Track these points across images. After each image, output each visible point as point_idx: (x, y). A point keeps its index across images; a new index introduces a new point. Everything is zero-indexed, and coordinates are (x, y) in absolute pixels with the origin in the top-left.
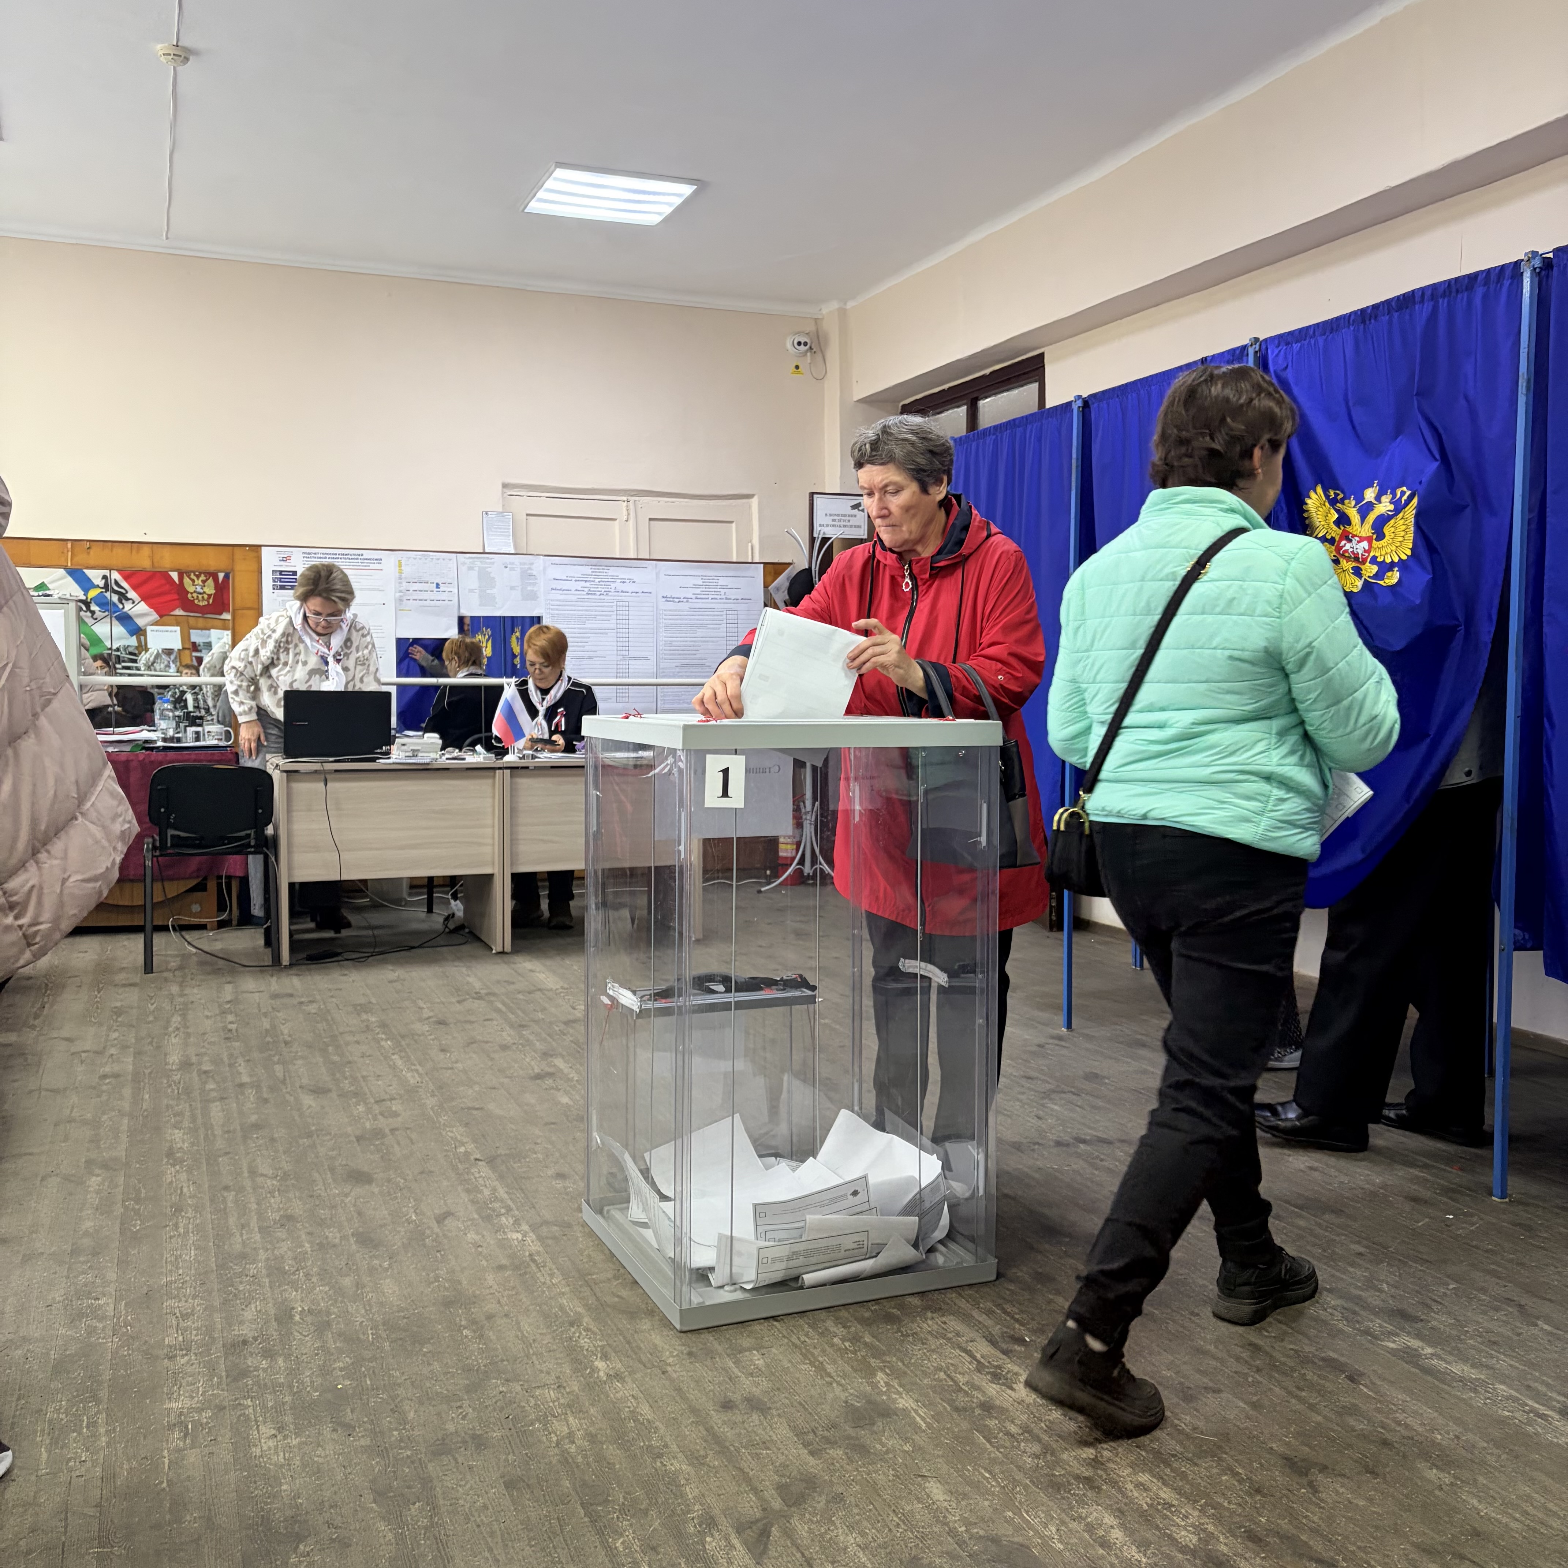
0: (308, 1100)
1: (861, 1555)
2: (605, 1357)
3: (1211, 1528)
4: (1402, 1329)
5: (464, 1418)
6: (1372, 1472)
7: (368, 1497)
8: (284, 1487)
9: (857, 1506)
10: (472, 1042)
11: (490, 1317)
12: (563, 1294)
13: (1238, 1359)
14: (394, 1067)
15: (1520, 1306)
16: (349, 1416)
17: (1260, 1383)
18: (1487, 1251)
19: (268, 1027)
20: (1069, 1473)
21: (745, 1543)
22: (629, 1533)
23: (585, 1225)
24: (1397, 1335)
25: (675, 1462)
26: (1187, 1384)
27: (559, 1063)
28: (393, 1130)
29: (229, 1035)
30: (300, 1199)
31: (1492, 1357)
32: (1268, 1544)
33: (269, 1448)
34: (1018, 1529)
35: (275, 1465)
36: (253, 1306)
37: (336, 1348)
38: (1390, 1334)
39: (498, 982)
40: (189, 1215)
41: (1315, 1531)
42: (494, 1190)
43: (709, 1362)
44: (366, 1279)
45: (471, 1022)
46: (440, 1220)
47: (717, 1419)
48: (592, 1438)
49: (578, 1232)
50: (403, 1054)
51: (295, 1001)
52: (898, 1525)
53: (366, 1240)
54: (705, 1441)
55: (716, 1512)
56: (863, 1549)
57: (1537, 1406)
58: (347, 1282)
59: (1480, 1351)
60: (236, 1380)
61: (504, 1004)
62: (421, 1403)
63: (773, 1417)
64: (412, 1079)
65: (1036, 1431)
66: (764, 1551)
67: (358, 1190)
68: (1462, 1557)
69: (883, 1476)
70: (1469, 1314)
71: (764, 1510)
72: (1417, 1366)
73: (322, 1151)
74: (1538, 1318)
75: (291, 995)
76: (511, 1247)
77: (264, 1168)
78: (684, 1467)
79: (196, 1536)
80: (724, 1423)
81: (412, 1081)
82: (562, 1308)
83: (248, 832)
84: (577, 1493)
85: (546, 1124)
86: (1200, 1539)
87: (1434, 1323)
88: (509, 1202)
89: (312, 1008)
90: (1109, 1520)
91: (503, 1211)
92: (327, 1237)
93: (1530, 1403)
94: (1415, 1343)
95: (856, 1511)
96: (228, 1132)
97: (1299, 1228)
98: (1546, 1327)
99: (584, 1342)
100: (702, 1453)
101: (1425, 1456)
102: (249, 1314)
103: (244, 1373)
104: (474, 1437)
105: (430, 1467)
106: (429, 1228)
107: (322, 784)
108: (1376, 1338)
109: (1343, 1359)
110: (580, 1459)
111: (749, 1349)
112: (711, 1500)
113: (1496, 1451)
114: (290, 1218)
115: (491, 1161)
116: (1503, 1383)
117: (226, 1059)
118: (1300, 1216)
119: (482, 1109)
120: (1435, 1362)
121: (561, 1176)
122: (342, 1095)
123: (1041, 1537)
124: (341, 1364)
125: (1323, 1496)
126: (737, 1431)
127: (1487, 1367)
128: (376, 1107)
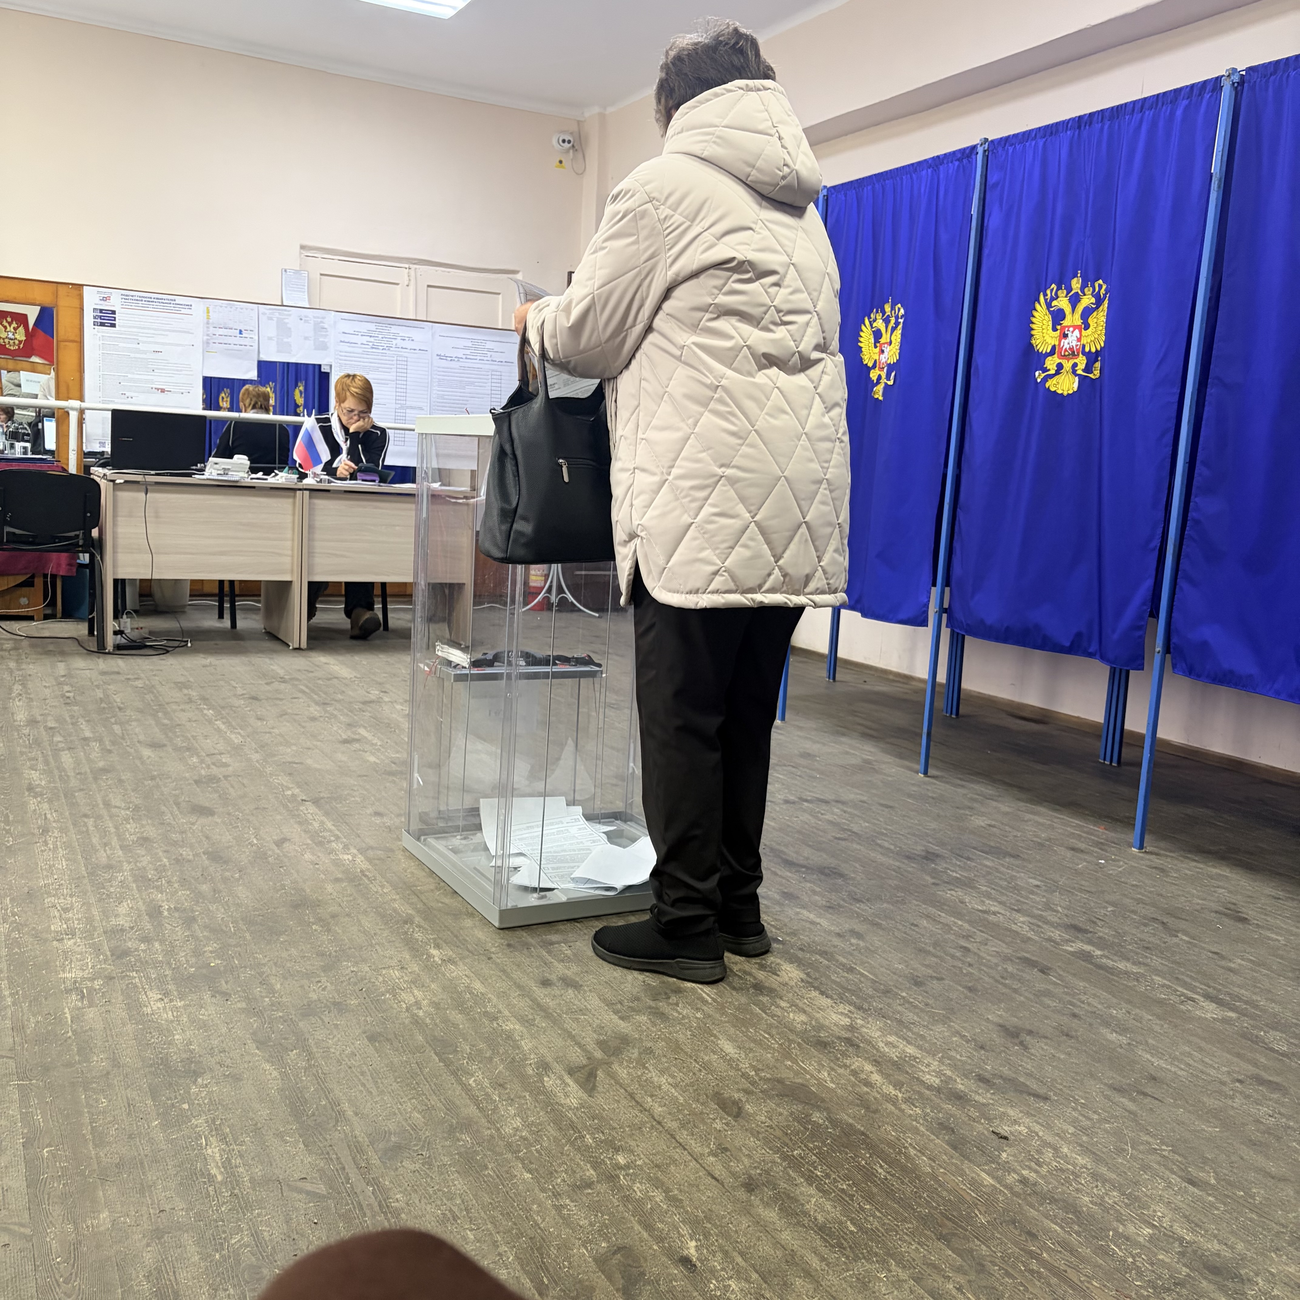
0: (146, 752)
1: (673, 1090)
2: (438, 946)
3: (949, 1073)
4: (1077, 938)
5: (324, 989)
6: (1067, 1035)
7: (252, 1047)
8: (177, 1037)
9: (665, 1056)
10: (283, 714)
11: (334, 916)
12: (395, 900)
13: (953, 957)
14: (219, 730)
15: (1163, 923)
16: (224, 987)
17: (971, 973)
18: (1133, 885)
19: (102, 696)
20: (832, 1035)
21: (577, 1081)
22: (479, 1075)
23: (405, 850)
24: (1073, 942)
25: (509, 1023)
26: (915, 974)
27: (362, 731)
28: (226, 777)
29: (68, 701)
30: (154, 826)
31: (1146, 957)
32: (994, 1084)
33: (159, 1008)
34: (797, 1074)
35: (166, 1021)
36: (125, 904)
37: (204, 936)
38: (1068, 941)
39: (299, 670)
40: (56, 834)
41: (1030, 1075)
42: (322, 823)
43: (525, 951)
44: (221, 886)
45: (281, 700)
46: (280, 843)
47: (540, 993)
48: (436, 1005)
49: (400, 855)
50: (224, 720)
51: (122, 678)
52: (700, 1070)
53: (216, 857)
54: (533, 1009)
55: (549, 1059)
56: (674, 1087)
57: (1185, 991)
58: (205, 888)
59: (1137, 954)
60: (120, 957)
61: (307, 687)
62: (285, 978)
63: (585, 991)
64: (236, 739)
65: (801, 1005)
66: (594, 1088)
67: (203, 820)
68: (1145, 1094)
69: (683, 1036)
70: (1126, 928)
71: (589, 1058)
72: (1092, 963)
73: (166, 790)
74: (1178, 931)
75: (118, 673)
76: (344, 865)
77: (117, 801)
78: (517, 1027)
79: (105, 1072)
80: (545, 995)
81: (236, 741)
82: (395, 910)
83: (77, 533)
84: (430, 1045)
85: (360, 776)
86: (941, 1081)
87: (1101, 934)
88: (338, 833)
89: (139, 683)
90: (868, 1067)
91: (332, 838)
92: (181, 855)
93: (1180, 989)
94: (1088, 948)
95: (664, 1060)
96: (78, 774)
97: (986, 866)
98: (1185, 938)
99: (418, 935)
100: (530, 1017)
101: (1107, 1024)
102: (123, 909)
103: (126, 953)
104: (335, 1004)
105: (301, 1024)
106: (270, 850)
107: (144, 495)
108: (1058, 944)
109: (1034, 958)
110: (428, 1021)
111: (558, 943)
112: (543, 1051)
113: (1158, 1022)
114: (146, 839)
115: (316, 802)
116: (1159, 976)
117: (68, 719)
118: (986, 858)
119: (301, 763)
120: (1104, 960)
121: (377, 814)
122: (177, 749)
123: (816, 1079)
124: (210, 948)
125: (1033, 1051)
126: (558, 1001)
127: (1144, 964)
128: (207, 759)
